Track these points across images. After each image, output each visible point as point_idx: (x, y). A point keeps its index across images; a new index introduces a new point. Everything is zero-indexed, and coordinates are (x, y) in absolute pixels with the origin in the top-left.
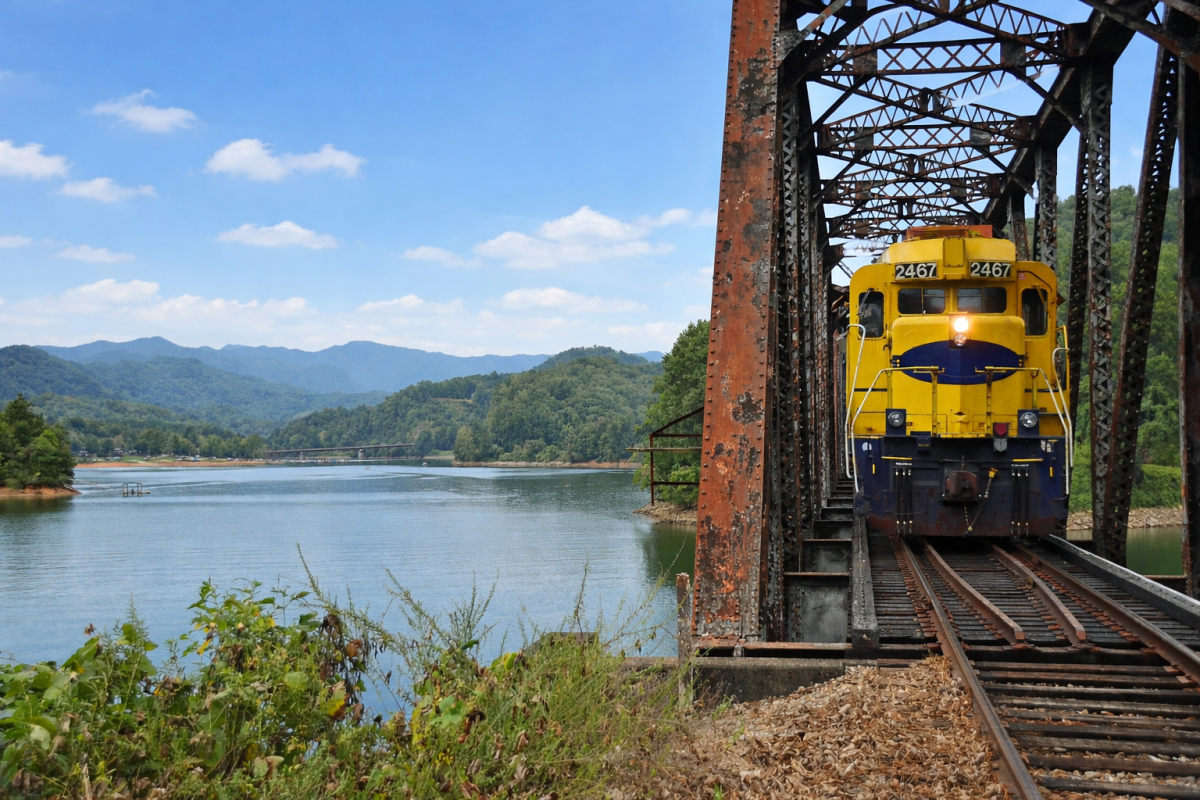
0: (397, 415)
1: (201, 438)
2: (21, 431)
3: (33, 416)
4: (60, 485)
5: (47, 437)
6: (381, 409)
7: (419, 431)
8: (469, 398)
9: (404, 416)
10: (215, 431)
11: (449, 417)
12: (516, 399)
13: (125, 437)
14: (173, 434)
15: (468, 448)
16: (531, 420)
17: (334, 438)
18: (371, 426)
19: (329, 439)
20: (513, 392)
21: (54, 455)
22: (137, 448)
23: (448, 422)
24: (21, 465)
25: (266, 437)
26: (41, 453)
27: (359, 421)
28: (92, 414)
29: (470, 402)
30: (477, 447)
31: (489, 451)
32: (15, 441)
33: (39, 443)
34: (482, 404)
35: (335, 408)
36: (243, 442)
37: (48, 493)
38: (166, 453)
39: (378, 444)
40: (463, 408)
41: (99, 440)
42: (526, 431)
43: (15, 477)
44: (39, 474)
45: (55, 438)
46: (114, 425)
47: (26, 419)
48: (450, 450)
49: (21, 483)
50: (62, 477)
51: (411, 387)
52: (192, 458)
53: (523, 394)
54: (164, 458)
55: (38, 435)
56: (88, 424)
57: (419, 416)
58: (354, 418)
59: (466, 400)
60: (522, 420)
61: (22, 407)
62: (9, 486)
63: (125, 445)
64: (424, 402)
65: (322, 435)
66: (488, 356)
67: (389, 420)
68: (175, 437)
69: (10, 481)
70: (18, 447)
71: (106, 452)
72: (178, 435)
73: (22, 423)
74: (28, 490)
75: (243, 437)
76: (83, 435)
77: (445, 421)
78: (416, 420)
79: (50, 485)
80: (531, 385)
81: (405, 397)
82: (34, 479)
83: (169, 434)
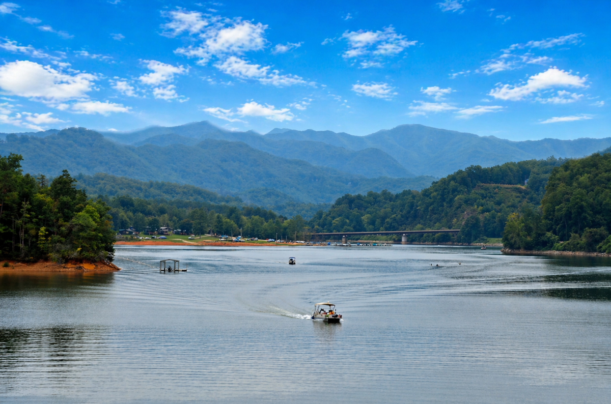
0: (444, 200)
1: (244, 218)
2: (64, 206)
3: (75, 192)
4: (102, 261)
5: (88, 212)
6: (426, 193)
7: (466, 217)
8: (523, 184)
9: (451, 200)
10: (258, 212)
11: (499, 203)
12: (575, 184)
13: (171, 216)
14: (216, 215)
15: (518, 235)
16: (591, 206)
17: (378, 221)
18: (416, 210)
19: (372, 222)
20: (572, 177)
21: (95, 230)
22: (182, 228)
23: (498, 208)
24: (63, 239)
25: (309, 219)
26: (83, 228)
27: (403, 205)
28: (141, 195)
29: (523, 187)
30: (529, 235)
31: (544, 238)
32: (59, 215)
33: (82, 218)
34: (537, 190)
35: (379, 192)
36: (285, 224)
37: (88, 268)
38: (209, 233)
39: (422, 229)
40: (514, 194)
41: (146, 218)
42: (585, 218)
43: (58, 251)
44: (79, 249)
45: (97, 214)
46: (161, 205)
47: (70, 195)
48: (499, 236)
49: (63, 257)
50: (103, 253)
51: (460, 172)
52: (234, 239)
53: (584, 178)
54: (208, 238)
55: (80, 210)
56: (135, 203)
57: (466, 202)
58: (399, 202)
59: (519, 186)
60: (581, 207)
61: (66, 182)
62: (52, 260)
63: (171, 223)
64: (473, 187)
65: (365, 218)
66: (546, 140)
67: (435, 205)
68: (218, 217)
69: (52, 255)
70: (61, 221)
71: (153, 230)
72: (221, 215)
73: (66, 199)
74: (69, 265)
75: (286, 219)
76: (131, 214)
77: (495, 207)
78: (464, 206)
79: (91, 261)
80: (593, 169)
81: (452, 183)
82: (75, 254)
83: (212, 214)
